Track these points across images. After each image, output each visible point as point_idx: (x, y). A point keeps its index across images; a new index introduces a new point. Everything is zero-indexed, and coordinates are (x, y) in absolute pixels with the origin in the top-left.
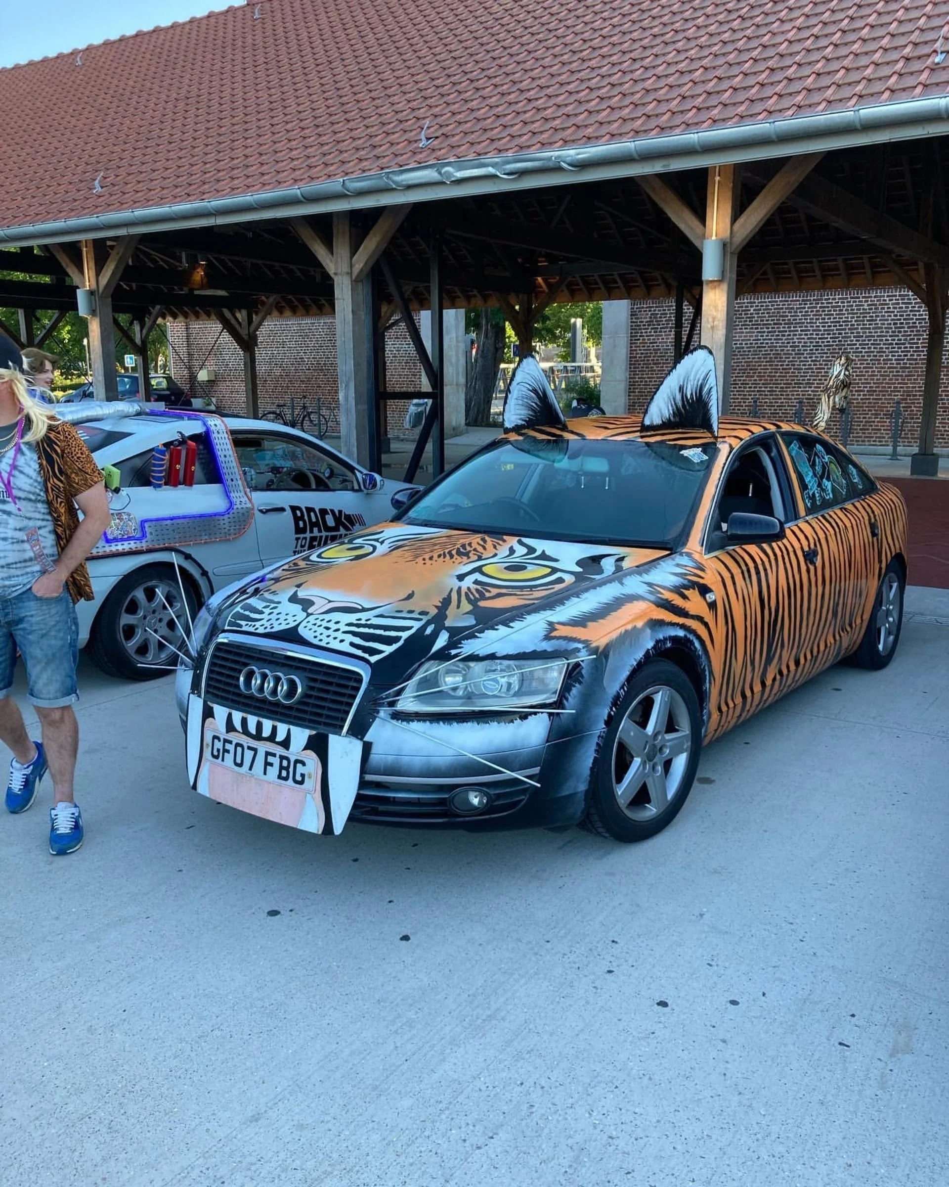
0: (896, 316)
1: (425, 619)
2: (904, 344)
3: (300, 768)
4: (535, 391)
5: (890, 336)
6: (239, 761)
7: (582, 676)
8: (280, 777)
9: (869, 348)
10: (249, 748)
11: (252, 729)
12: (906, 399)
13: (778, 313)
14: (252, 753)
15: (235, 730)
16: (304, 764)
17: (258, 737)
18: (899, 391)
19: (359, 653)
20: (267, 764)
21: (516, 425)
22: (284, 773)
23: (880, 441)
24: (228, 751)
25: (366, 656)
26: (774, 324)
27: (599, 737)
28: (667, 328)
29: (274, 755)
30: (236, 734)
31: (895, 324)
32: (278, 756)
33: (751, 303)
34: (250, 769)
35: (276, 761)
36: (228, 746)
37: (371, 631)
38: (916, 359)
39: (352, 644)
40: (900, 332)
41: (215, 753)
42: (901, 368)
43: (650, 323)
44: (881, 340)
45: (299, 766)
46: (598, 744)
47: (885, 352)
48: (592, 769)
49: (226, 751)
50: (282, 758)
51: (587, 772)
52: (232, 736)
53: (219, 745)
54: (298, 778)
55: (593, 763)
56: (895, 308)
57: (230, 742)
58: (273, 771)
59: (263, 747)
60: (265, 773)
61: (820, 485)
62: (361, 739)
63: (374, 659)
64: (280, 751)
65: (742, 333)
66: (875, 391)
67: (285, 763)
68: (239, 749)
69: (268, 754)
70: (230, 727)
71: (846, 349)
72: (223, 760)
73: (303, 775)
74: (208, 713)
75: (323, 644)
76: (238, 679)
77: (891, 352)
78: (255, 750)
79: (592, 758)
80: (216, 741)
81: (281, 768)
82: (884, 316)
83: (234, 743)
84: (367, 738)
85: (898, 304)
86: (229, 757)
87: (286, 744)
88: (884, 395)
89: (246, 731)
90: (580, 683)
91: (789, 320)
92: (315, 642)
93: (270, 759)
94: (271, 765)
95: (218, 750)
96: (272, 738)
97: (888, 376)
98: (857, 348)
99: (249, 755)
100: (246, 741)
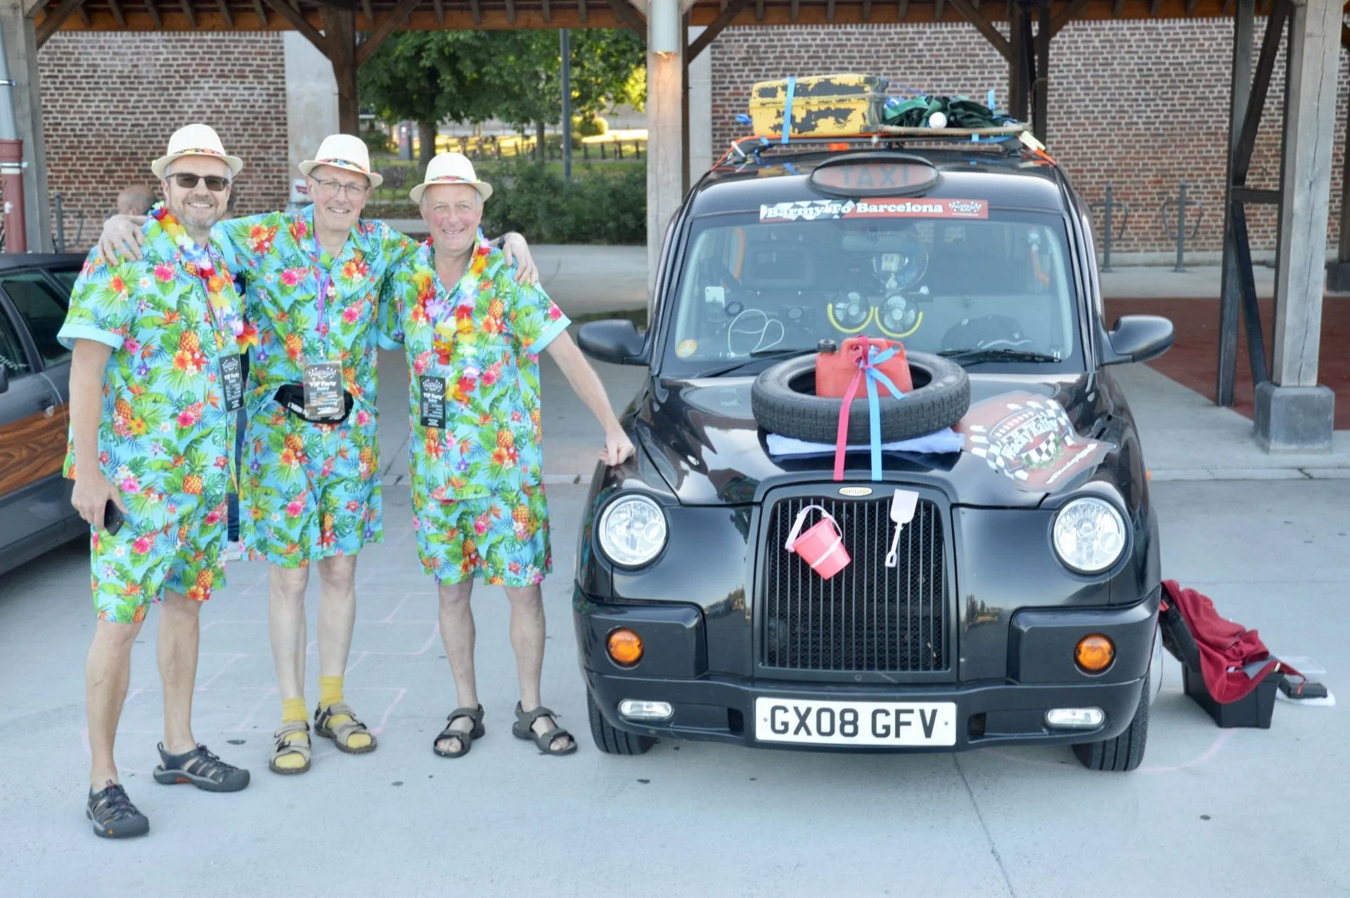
0: (1141, 58)
2: (1154, 100)
5: (1134, 88)
9: (1104, 106)
12: (1160, 182)
13: (964, 49)
18: (1150, 170)
23: (1127, 246)
26: (958, 67)
28: (777, 69)
31: (1140, 70)
33: (919, 33)
38: (1172, 123)
40: (1147, 82)
42: (1152, 135)
43: (746, 61)
44: (1121, 94)
47: (1127, 112)
56: (1139, 47)
65: (907, 80)
66: (1116, 171)
71: (1070, 107)
77: (1137, 112)
82: (1123, 58)
85: (1143, 40)
88: (1129, 176)
91: (981, 61)
97: (1134, 147)
98: (1086, 106)
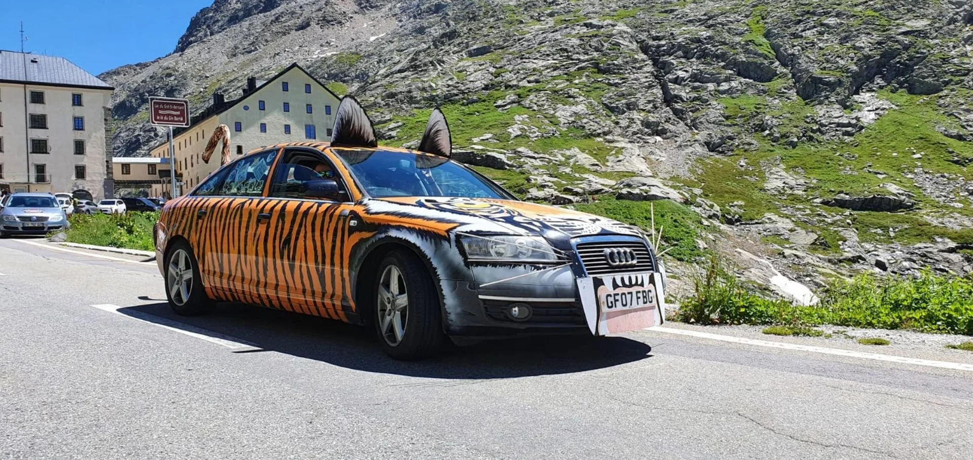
3: (650, 294)
6: (624, 303)
10: (629, 293)
11: (627, 282)
15: (619, 286)
16: (650, 291)
17: (631, 285)
20: (638, 298)
22: (645, 300)
24: (618, 300)
29: (639, 292)
34: (631, 305)
35: (640, 295)
36: (617, 297)
41: (610, 305)
49: (616, 300)
50: (642, 292)
52: (618, 291)
53: (611, 299)
57: (618, 294)
58: (641, 301)
59: (634, 290)
60: (638, 304)
64: (640, 289)
67: (644, 294)
68: (624, 296)
69: (638, 292)
70: (615, 286)
72: (616, 307)
73: (651, 298)
74: (598, 283)
78: (631, 293)
80: (609, 298)
81: (644, 297)
86: (619, 304)
87: (642, 285)
89: (624, 285)
94: (639, 298)
95: (612, 302)
96: (636, 284)
99: (629, 296)
100: (626, 290)
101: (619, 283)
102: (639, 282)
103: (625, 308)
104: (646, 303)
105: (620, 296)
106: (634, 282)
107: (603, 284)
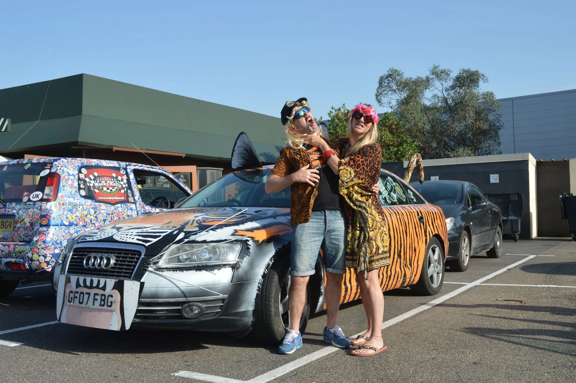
1: (174, 229)
3: (110, 299)
4: (246, 150)
6: (81, 301)
7: (250, 253)
8: (100, 305)
10: (87, 293)
11: (88, 284)
14: (88, 295)
15: (81, 286)
16: (112, 296)
17: (91, 287)
19: (141, 242)
20: (95, 299)
21: (238, 167)
22: (103, 303)
24: (76, 297)
25: (144, 243)
27: (259, 283)
29: (98, 294)
30: (81, 288)
32: (100, 295)
34: (87, 304)
35: (99, 297)
36: (76, 295)
37: (148, 234)
39: (138, 239)
41: (70, 300)
45: (110, 298)
46: (258, 286)
48: (256, 299)
50: (102, 295)
51: (253, 301)
52: (78, 289)
53: (72, 295)
54: (109, 304)
55: (256, 296)
57: (77, 292)
58: (97, 303)
59: (93, 292)
60: (93, 305)
61: (389, 194)
62: (139, 281)
63: (147, 245)
64: (101, 292)
67: (103, 298)
68: (82, 295)
69: (95, 294)
70: (78, 285)
72: (74, 303)
73: (111, 302)
74: (68, 281)
75: (124, 241)
76: (83, 262)
78: (89, 294)
79: (256, 294)
80: (71, 293)
81: (101, 300)
83: (79, 293)
84: (142, 281)
86: (77, 300)
87: (104, 288)
89: (85, 286)
90: (249, 256)
92: (121, 240)
93: (97, 297)
94: (97, 300)
95: (72, 298)
96: (97, 287)
99: (86, 297)
100: (85, 290)
101: (81, 283)
102: (101, 285)
103: (80, 305)
104: (103, 305)
105: (79, 294)
106: (95, 284)
107: (70, 283)
